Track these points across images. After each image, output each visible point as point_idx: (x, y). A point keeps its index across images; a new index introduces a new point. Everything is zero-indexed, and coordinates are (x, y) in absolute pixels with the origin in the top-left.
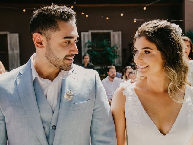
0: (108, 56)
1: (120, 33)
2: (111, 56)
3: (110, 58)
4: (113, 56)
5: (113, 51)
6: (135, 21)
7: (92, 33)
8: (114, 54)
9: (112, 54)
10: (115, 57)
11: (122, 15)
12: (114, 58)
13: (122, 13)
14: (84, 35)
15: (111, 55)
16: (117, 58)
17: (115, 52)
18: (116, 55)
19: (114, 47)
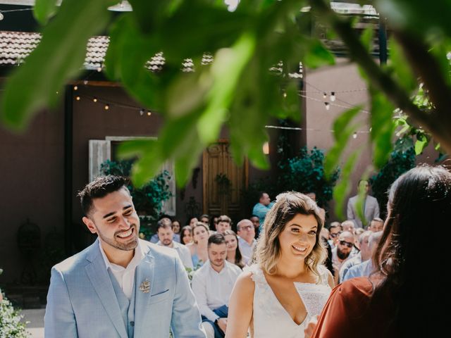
0: (150, 195)
2: (155, 194)
3: (155, 200)
4: (160, 194)
5: (160, 183)
7: (113, 143)
8: (163, 190)
9: (158, 190)
10: (165, 196)
12: (162, 199)
14: (96, 146)
15: (157, 193)
16: (168, 198)
17: (165, 188)
18: (166, 194)
19: (161, 176)
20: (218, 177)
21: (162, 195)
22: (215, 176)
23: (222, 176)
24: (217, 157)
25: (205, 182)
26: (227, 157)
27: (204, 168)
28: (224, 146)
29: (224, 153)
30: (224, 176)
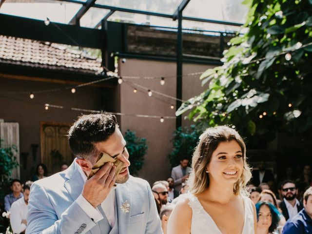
1: (17, 125)
2: (6, 164)
3: (6, 168)
4: (9, 163)
5: (9, 155)
6: (47, 108)
8: (11, 160)
9: (8, 160)
10: (14, 166)
11: (32, 96)
12: (12, 168)
13: (31, 94)
15: (7, 162)
16: (16, 167)
17: (13, 158)
18: (14, 163)
19: (10, 149)
20: (53, 152)
21: (11, 164)
22: (50, 151)
23: (55, 151)
24: (51, 136)
25: (42, 156)
26: (59, 137)
27: (42, 145)
28: (57, 128)
29: (57, 134)
30: (57, 152)
